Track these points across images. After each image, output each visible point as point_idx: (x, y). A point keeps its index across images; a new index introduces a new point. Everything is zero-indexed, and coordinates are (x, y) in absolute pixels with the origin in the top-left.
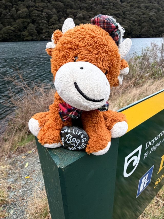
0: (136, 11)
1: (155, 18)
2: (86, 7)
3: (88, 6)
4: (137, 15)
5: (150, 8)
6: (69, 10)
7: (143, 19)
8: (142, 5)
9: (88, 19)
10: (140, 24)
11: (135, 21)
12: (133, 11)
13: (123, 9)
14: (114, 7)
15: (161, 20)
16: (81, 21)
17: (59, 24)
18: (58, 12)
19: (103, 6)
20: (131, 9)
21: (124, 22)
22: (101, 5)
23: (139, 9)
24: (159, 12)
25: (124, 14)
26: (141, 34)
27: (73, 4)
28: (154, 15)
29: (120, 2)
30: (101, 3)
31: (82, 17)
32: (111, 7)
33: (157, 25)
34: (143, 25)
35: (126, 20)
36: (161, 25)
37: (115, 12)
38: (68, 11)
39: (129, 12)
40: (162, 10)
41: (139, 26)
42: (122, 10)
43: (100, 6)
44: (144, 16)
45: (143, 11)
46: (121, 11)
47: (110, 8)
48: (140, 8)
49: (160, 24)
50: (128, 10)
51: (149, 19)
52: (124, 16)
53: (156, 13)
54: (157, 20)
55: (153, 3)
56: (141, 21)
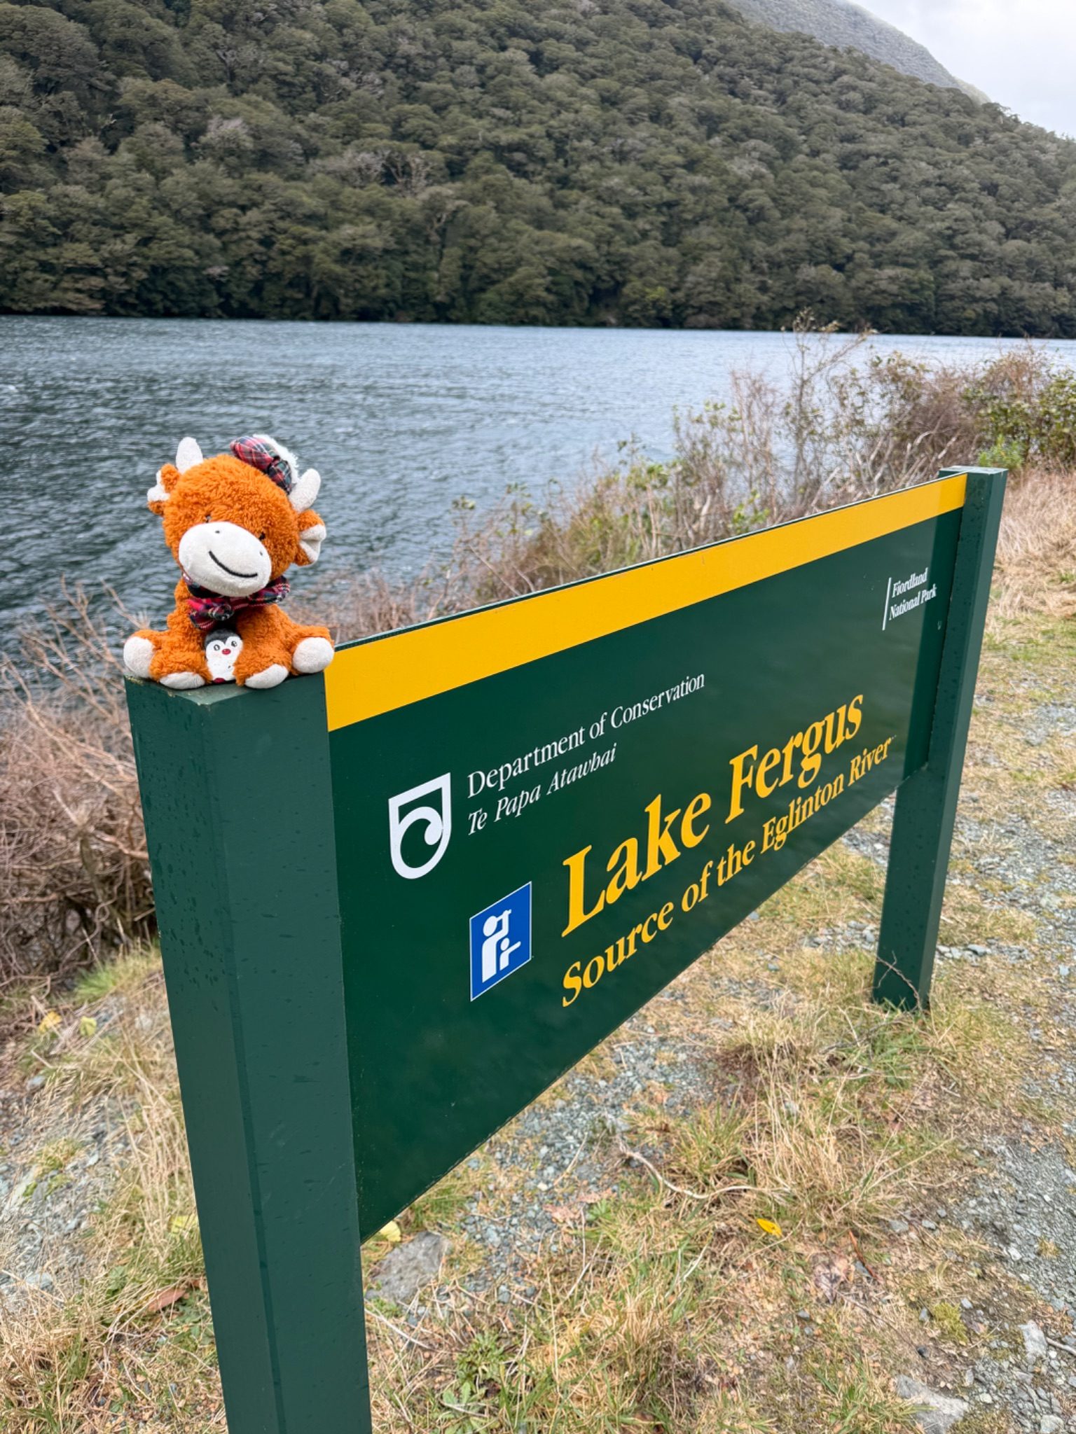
0: (640, 136)
1: (765, 201)
2: (274, 77)
3: (290, 69)
4: (647, 166)
5: (731, 126)
6: (139, 83)
7: (689, 198)
8: (677, 101)
9: (292, 169)
10: (675, 229)
11: (641, 208)
12: (620, 141)
13: (552, 116)
14: (488, 99)
15: (806, 216)
16: (241, 176)
17: (58, 189)
18: (43, 87)
19: (409, 79)
20: (606, 125)
21: (561, 213)
22: (388, 73)
23: (663, 131)
24: (786, 158)
25: (560, 152)
26: (686, 306)
27: (164, 40)
28: (757, 176)
29: (529, 68)
30: (391, 56)
31: (249, 144)
32: (468, 94)
33: (781, 245)
34: (690, 238)
35: (574, 194)
36: (806, 246)
37: (494, 133)
38: (133, 87)
39: (596, 142)
40: (805, 147)
41: (666, 243)
42: (541, 123)
43: (384, 80)
44: (698, 179)
45: (683, 141)
46: (536, 129)
47: (463, 103)
48: (669, 121)
49: (797, 241)
50: (587, 127)
51: (731, 200)
52: (563, 171)
53: (770, 166)
54: (777, 214)
55: (745, 96)
56: (676, 210)
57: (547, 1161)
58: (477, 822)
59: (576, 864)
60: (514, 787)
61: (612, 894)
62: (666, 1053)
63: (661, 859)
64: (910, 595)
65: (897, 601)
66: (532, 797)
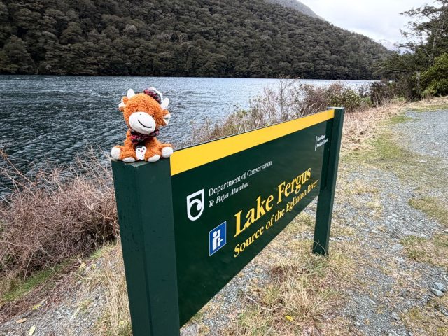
0: (238, 30)
1: (270, 46)
2: (143, 15)
3: (147, 12)
4: (240, 37)
5: (261, 27)
6: (107, 16)
7: (251, 45)
8: (247, 21)
9: (148, 38)
10: (247, 53)
11: (238, 48)
12: (233, 31)
13: (215, 25)
14: (198, 20)
15: (280, 49)
16: (134, 39)
17: (86, 43)
18: (81, 17)
19: (178, 15)
20: (229, 27)
21: (218, 49)
22: (172, 14)
23: (243, 28)
24: (275, 35)
25: (217, 33)
26: (251, 72)
27: (114, 5)
28: (268, 39)
29: (209, 12)
30: (173, 9)
31: (136, 31)
32: (193, 19)
33: (274, 57)
34: (251, 55)
35: (221, 44)
36: (281, 57)
37: (200, 29)
38: (106, 17)
39: (227, 31)
40: (280, 32)
41: (245, 56)
44: (253, 40)
45: (249, 31)
46: (211, 28)
47: (192, 21)
48: (245, 26)
49: (279, 56)
50: (224, 27)
51: (262, 45)
52: (218, 38)
53: (271, 37)
54: (273, 49)
55: (264, 20)
56: (247, 48)
57: (226, 301)
58: (211, 203)
59: (238, 216)
60: (222, 193)
61: (248, 224)
62: (257, 270)
63: (261, 214)
65: (318, 142)
66: (226, 196)
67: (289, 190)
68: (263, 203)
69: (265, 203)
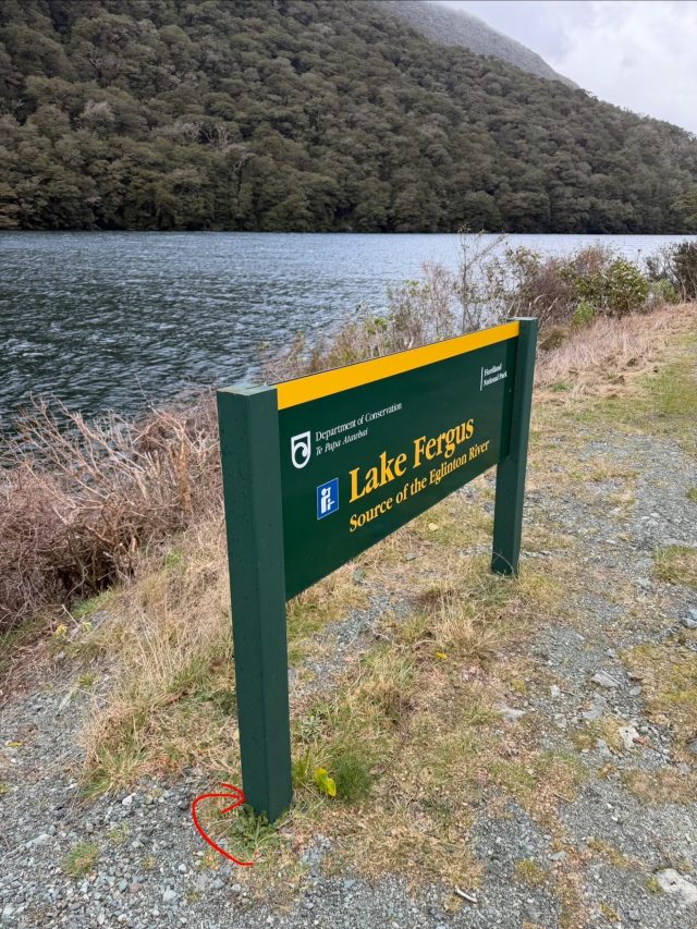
0: (363, 112)
1: (442, 151)
2: (128, 76)
3: (138, 70)
4: (368, 130)
5: (420, 105)
6: (39, 79)
7: (396, 150)
8: (386, 90)
9: (141, 134)
10: (387, 169)
11: (364, 157)
12: (350, 115)
13: (307, 99)
14: (266, 89)
15: (469, 160)
16: (107, 139)
19: (215, 76)
20: (341, 105)
21: (315, 160)
22: (201, 73)
23: (377, 108)
24: (455, 124)
25: (313, 122)
26: (396, 218)
27: (54, 52)
28: (437, 136)
29: (291, 69)
30: (202, 62)
31: (112, 118)
32: (253, 86)
33: (455, 178)
34: (398, 174)
35: (322, 148)
36: (470, 180)
37: (270, 110)
38: (35, 82)
39: (335, 116)
40: (467, 118)
41: (382, 178)
42: (300, 104)
43: (199, 77)
44: (400, 138)
45: (390, 114)
46: (297, 108)
47: (250, 91)
48: (381, 102)
49: (464, 176)
50: (329, 106)
51: (421, 151)
52: (315, 134)
53: (445, 130)
54: (451, 159)
55: (428, 86)
56: (387, 158)
57: (341, 641)
58: (319, 452)
59: (354, 473)
60: (332, 439)
61: (368, 489)
63: (387, 478)
64: (494, 375)
65: (487, 378)
66: (338, 444)
67: (433, 450)
68: (390, 462)
69: (393, 463)
